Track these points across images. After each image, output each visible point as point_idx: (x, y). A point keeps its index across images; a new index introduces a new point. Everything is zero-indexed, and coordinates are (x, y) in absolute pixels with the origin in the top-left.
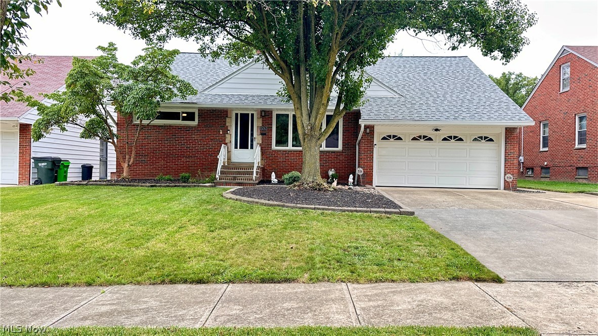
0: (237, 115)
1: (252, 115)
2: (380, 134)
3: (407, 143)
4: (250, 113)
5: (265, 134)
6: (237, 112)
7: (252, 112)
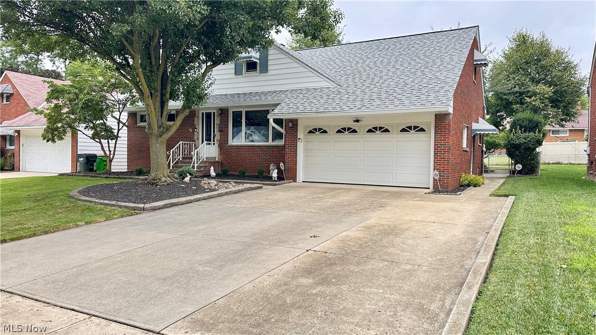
0: (203, 113)
1: (214, 113)
2: (306, 127)
3: (332, 136)
4: (212, 111)
5: (222, 131)
6: (203, 112)
7: (214, 111)
